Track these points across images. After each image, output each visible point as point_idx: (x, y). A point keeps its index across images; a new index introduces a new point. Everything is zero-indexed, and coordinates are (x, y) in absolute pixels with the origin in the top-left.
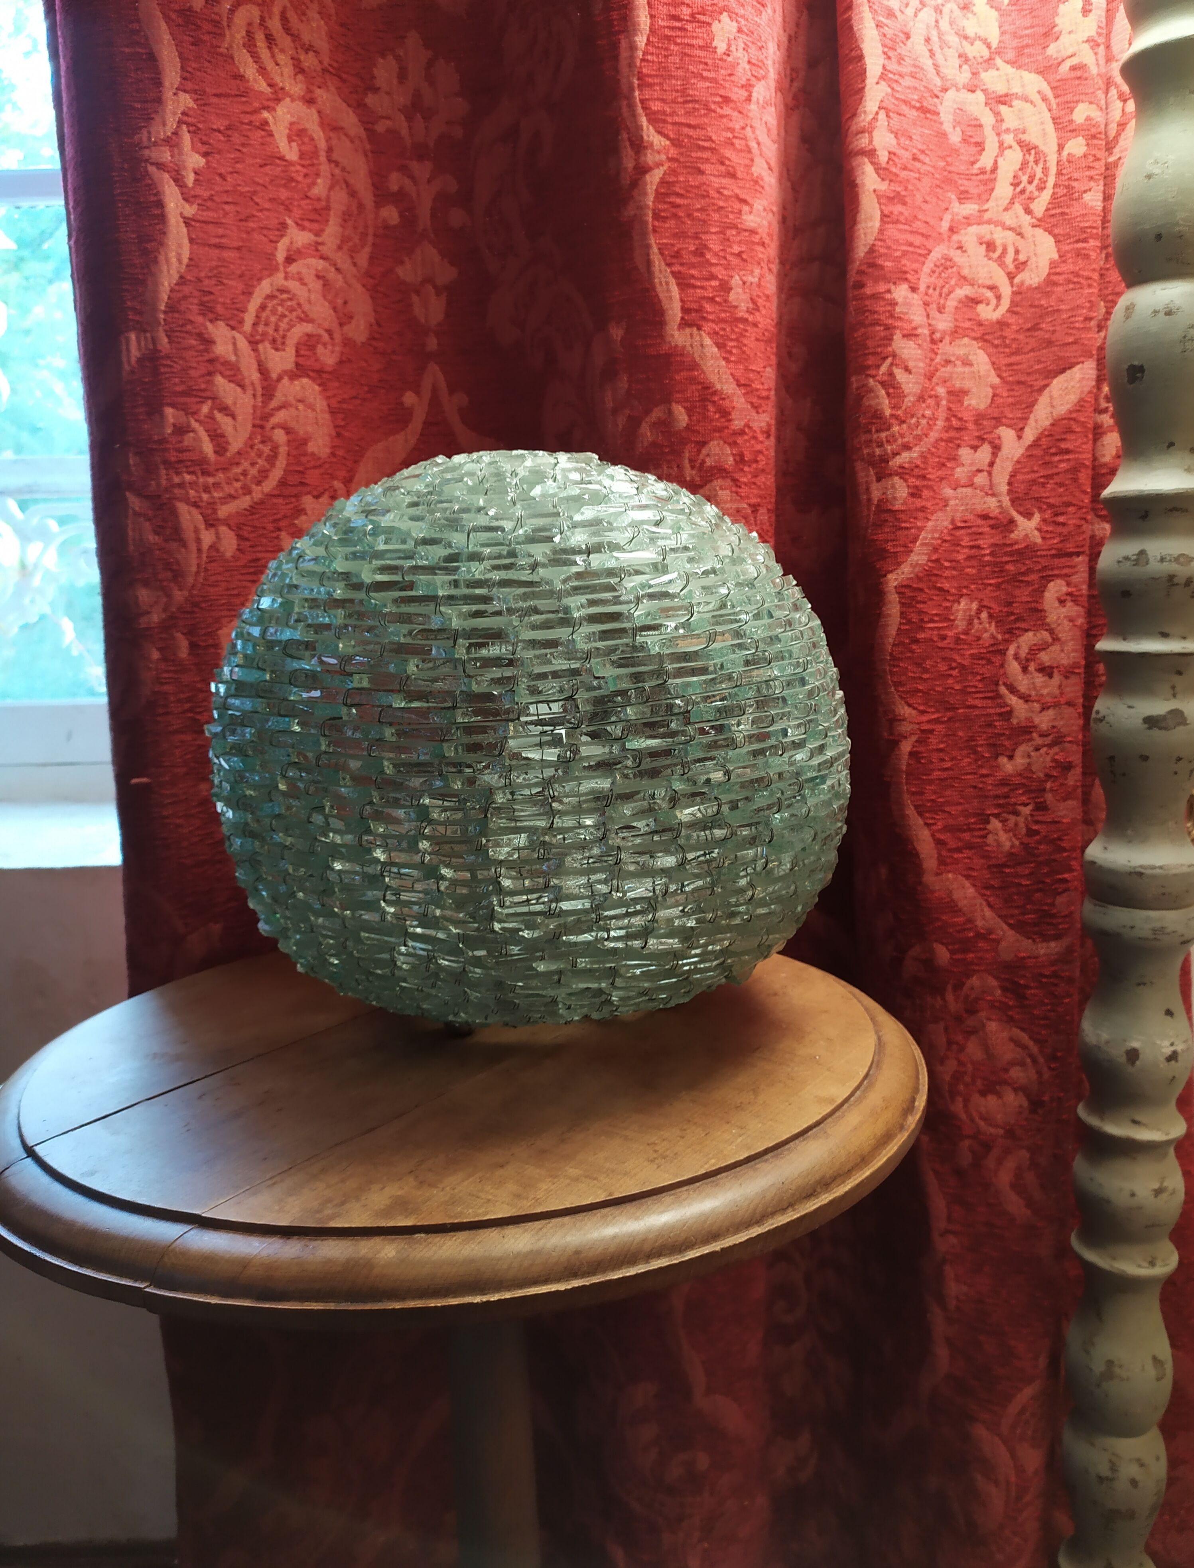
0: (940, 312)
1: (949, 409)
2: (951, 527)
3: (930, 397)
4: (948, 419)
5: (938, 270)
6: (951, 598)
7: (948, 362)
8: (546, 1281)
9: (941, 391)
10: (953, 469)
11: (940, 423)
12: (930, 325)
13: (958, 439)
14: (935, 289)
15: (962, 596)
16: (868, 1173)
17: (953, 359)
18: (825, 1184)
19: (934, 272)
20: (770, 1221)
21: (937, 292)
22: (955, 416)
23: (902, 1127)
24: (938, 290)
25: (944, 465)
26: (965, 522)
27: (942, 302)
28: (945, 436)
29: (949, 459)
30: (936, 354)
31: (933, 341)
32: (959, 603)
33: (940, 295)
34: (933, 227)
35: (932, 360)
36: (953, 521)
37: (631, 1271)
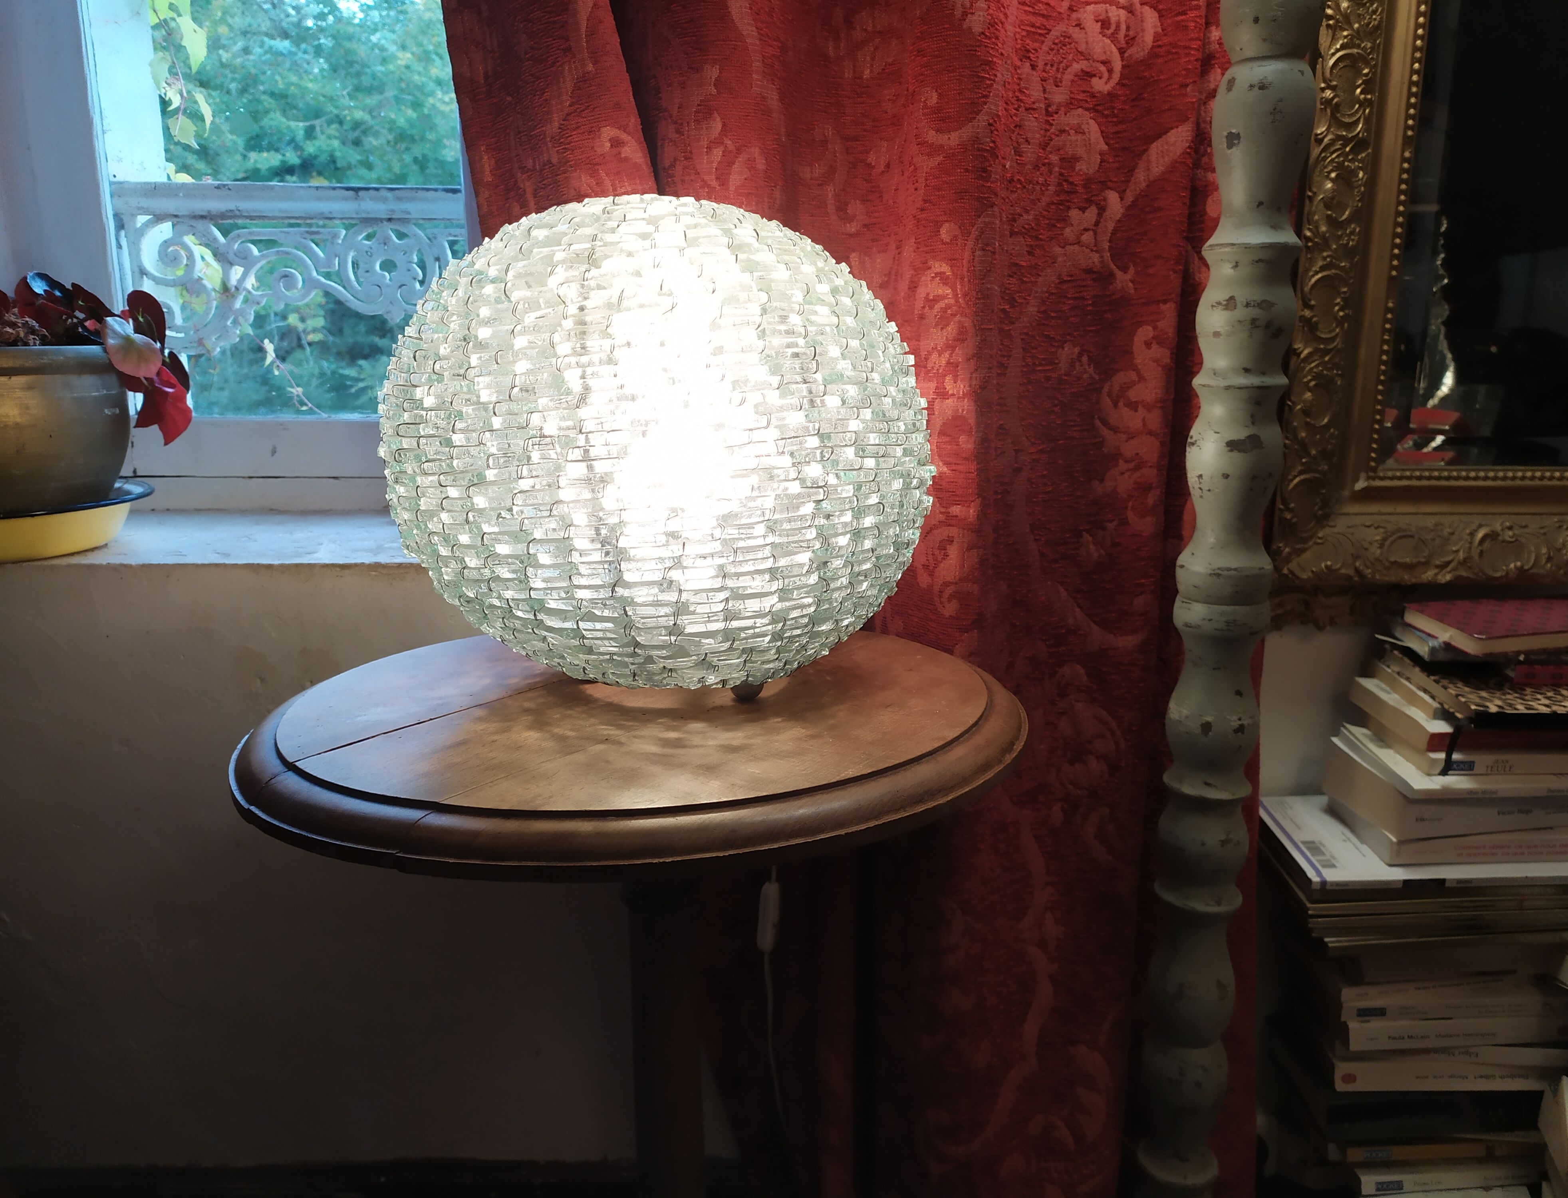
0: (1057, 86)
1: (1061, 174)
2: (1058, 281)
3: (1044, 165)
4: (1060, 184)
5: (1056, 47)
6: (1056, 344)
7: (1062, 131)
9: (1054, 158)
10: (1062, 229)
11: (1052, 188)
12: (1046, 98)
13: (1068, 201)
14: (1052, 65)
15: (1067, 342)
17: (1067, 128)
19: (1052, 49)
21: (1054, 69)
22: (1066, 181)
24: (1056, 66)
25: (1055, 226)
26: (1071, 276)
27: (1059, 76)
28: (1056, 199)
29: (1058, 220)
30: (1051, 125)
31: (1048, 113)
32: (1063, 348)
33: (1058, 70)
34: (1053, 8)
35: (1047, 130)
36: (1059, 276)
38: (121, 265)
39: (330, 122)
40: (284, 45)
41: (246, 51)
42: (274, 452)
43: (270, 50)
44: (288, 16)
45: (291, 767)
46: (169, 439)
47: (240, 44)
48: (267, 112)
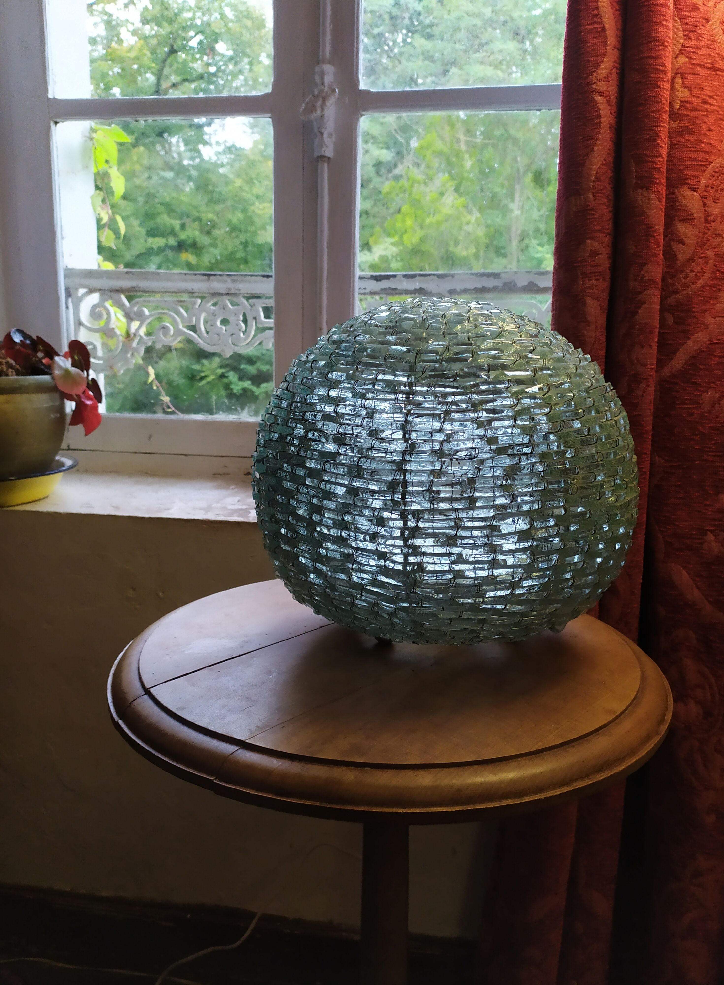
0: (715, 203)
1: (715, 266)
2: (709, 342)
3: (701, 258)
4: (713, 272)
5: (716, 175)
6: (701, 389)
8: (440, 805)
9: (710, 254)
10: (714, 305)
11: (707, 275)
12: (705, 211)
13: (719, 285)
14: (712, 188)
15: (710, 388)
16: (635, 760)
17: (721, 233)
18: (608, 764)
19: (713, 176)
20: (575, 784)
21: (714, 190)
22: (718, 270)
23: (657, 733)
24: (715, 188)
25: (708, 302)
26: (719, 340)
27: (717, 196)
28: (710, 283)
29: (711, 298)
30: (709, 230)
31: (706, 221)
32: (707, 392)
33: (717, 191)
34: (715, 146)
35: (705, 233)
36: (710, 339)
37: (491, 805)
38: (68, 319)
39: (194, 220)
40: (169, 175)
41: (149, 178)
42: (150, 437)
43: (162, 178)
44: (173, 158)
45: (147, 691)
46: (87, 433)
47: (146, 175)
48: (159, 214)
